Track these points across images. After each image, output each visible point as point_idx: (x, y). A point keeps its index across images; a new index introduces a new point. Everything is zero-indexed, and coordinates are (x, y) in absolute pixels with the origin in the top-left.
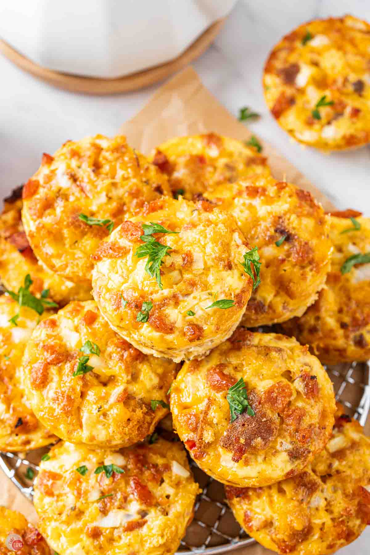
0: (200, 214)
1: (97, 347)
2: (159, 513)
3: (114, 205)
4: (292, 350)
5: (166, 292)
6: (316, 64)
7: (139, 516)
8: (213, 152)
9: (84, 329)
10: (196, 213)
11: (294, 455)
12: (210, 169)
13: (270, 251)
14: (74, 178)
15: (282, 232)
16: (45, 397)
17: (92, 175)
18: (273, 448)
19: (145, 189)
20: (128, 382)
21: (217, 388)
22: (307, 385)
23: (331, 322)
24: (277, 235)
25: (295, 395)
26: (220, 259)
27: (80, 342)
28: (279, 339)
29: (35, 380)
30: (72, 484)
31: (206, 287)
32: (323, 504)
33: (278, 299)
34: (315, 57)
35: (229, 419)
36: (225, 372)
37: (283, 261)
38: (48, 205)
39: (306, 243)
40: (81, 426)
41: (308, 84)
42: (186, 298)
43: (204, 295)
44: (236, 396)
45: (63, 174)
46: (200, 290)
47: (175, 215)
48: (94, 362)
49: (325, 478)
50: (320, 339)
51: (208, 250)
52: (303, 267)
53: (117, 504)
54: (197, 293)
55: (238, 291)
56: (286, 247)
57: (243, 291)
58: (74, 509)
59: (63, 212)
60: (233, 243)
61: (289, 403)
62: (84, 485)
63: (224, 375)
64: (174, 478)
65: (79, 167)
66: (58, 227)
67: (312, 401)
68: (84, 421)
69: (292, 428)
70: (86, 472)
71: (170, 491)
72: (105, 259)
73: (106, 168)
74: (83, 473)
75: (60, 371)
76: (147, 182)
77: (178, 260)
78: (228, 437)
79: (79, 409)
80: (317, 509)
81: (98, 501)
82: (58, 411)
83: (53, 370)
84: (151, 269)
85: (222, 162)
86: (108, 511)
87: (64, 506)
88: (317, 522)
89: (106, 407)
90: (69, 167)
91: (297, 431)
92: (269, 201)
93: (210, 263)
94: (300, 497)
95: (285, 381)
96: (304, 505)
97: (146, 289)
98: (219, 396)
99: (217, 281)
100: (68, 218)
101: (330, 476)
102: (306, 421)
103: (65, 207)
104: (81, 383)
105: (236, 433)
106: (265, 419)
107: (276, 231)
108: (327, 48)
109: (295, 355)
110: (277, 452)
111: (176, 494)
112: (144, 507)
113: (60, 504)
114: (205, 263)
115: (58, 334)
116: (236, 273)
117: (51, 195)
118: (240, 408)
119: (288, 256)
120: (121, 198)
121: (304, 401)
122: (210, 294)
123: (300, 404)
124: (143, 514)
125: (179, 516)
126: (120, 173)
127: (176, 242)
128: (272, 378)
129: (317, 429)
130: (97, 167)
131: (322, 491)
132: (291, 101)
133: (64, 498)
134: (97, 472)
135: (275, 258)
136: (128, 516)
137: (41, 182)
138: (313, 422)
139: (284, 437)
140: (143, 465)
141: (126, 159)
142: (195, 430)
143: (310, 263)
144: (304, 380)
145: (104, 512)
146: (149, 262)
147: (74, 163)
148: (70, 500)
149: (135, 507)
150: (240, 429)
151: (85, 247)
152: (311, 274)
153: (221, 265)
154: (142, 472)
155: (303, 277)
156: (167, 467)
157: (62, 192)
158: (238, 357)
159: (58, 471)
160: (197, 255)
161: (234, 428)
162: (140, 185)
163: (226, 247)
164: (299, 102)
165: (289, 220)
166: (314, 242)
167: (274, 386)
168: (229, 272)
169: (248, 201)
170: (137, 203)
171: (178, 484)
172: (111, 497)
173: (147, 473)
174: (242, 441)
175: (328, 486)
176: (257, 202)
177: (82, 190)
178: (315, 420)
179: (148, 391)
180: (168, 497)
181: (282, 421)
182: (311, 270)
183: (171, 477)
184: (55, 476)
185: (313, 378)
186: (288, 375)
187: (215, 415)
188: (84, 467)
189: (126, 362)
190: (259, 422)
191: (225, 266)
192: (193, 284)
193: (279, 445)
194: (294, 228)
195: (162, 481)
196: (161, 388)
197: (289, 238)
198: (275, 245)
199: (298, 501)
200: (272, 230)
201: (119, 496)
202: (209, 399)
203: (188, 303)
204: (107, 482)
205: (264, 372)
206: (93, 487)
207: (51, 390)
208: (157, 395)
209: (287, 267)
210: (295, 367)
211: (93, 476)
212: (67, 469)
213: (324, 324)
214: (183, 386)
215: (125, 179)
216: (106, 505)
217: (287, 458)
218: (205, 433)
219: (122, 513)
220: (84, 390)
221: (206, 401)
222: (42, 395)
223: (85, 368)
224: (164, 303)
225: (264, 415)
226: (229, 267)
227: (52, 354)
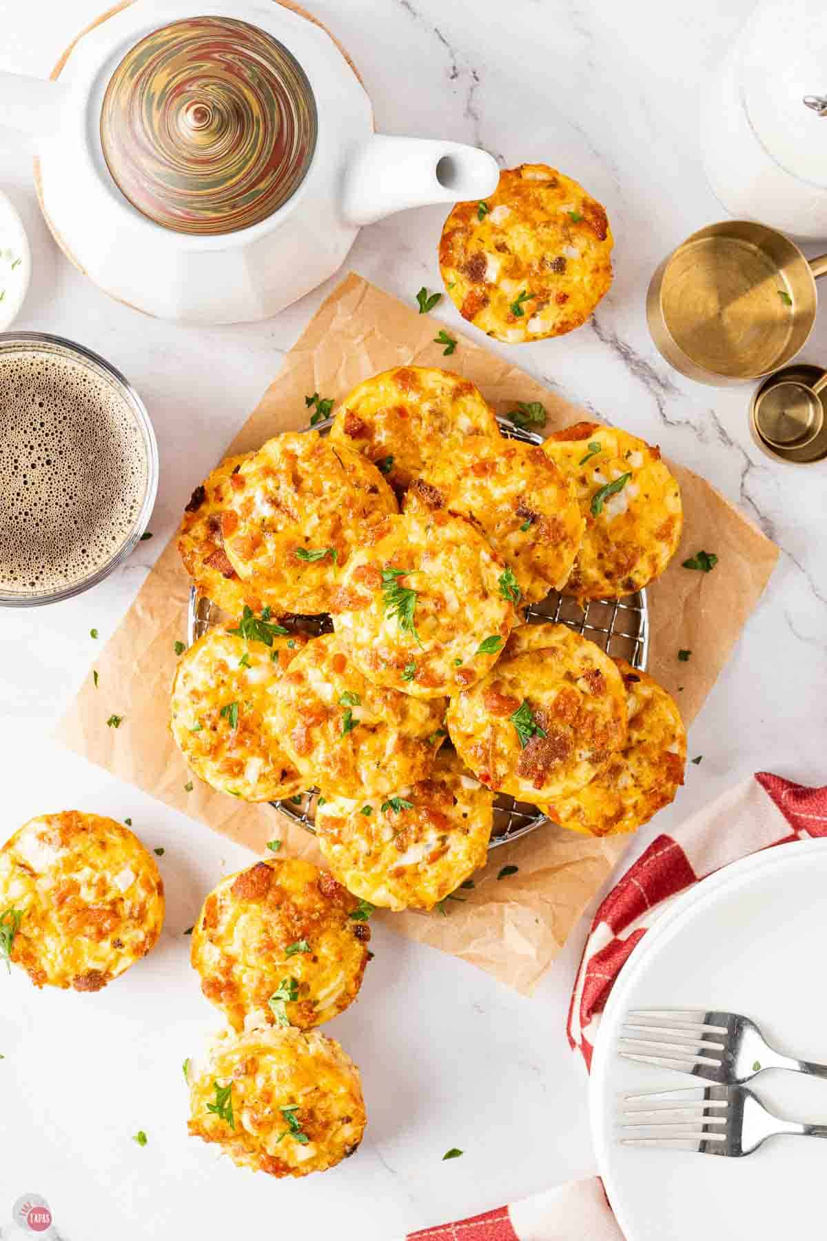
0: (434, 531)
1: (357, 695)
2: (460, 834)
3: (329, 522)
4: (565, 642)
5: (427, 646)
6: (501, 248)
7: (440, 843)
8: (412, 398)
9: (337, 679)
10: (430, 531)
11: (594, 761)
12: (415, 422)
13: (516, 538)
14: (275, 503)
15: (526, 515)
16: (314, 762)
17: (297, 498)
18: (572, 761)
19: (359, 494)
20: (400, 724)
21: (499, 711)
22: (592, 684)
23: (593, 573)
24: (521, 519)
25: (581, 697)
26: (473, 592)
27: (336, 692)
28: (547, 631)
29: (300, 749)
30: (359, 829)
31: (466, 625)
32: (630, 782)
33: (537, 584)
34: (500, 238)
35: (519, 745)
36: (503, 693)
37: (534, 545)
38: (256, 544)
39: (554, 520)
40: (362, 783)
41: (499, 278)
42: (448, 645)
43: (467, 638)
44: (521, 720)
45: (262, 502)
46: (461, 633)
47: (407, 538)
48: (358, 714)
49: (626, 753)
50: (585, 592)
51: (459, 583)
52: (556, 546)
53: (413, 837)
54: (460, 638)
55: (501, 622)
56: (533, 530)
57: (506, 618)
58: (369, 854)
59: (276, 550)
60: (482, 564)
61: (580, 709)
62: (373, 826)
63: (502, 697)
64: (466, 794)
65: (278, 488)
66: (276, 570)
67: (601, 698)
68: (363, 778)
69: (588, 736)
70: (372, 812)
71: (467, 809)
72: (346, 612)
73: (308, 483)
74: (368, 814)
75: (324, 733)
76: (358, 486)
77: (430, 605)
78: (525, 766)
79: (355, 768)
80: (626, 789)
81: (392, 840)
82: (333, 774)
83: (316, 732)
84: (404, 624)
85: (426, 407)
86: (407, 847)
87: (358, 853)
88: (629, 802)
89: (384, 761)
90: (266, 492)
91: (593, 736)
92: (502, 480)
93: (464, 599)
94: (606, 784)
95: (567, 685)
96: (612, 790)
97: (403, 644)
98: (502, 720)
99: (476, 616)
100: (284, 556)
101: (632, 748)
102: (601, 722)
103: (277, 543)
104: (350, 742)
105: (530, 760)
106: (557, 739)
107: (518, 514)
108: (511, 224)
109: (572, 649)
110: (577, 764)
111: (474, 810)
112: (442, 834)
113: (354, 852)
114: (459, 600)
115: (309, 689)
116: (494, 599)
117: (256, 531)
118: (529, 732)
119: (537, 537)
120: (333, 513)
121: (593, 702)
122: (474, 635)
123: (589, 707)
124: (443, 839)
125: (481, 831)
126: (327, 485)
127: (420, 582)
128: (553, 686)
129: (613, 724)
130: (297, 481)
131: (627, 768)
132: (485, 301)
133: (355, 845)
134: (383, 810)
135: (523, 544)
136: (428, 846)
137: (239, 512)
138: (606, 720)
139: (582, 747)
140: (430, 789)
141: (327, 464)
142: (486, 762)
143: (564, 539)
144: (587, 680)
145: (402, 849)
146: (399, 618)
147: (270, 483)
148: (363, 846)
149: (432, 835)
150: (534, 754)
151: (311, 580)
152: (566, 551)
153: (477, 597)
154: (430, 796)
155: (559, 556)
156: (457, 784)
157: (266, 522)
158: (512, 670)
159: (340, 815)
160: (449, 594)
161: (527, 754)
162: (351, 491)
163: (476, 573)
164: (494, 297)
165: (529, 498)
166: (561, 515)
167: (558, 698)
168: (487, 602)
169: (477, 481)
170: (353, 513)
171: (471, 799)
172: (405, 831)
173: (437, 797)
174: (540, 767)
175: (632, 762)
176: (489, 483)
177: (290, 516)
178: (609, 717)
179: (423, 726)
180: (465, 815)
181: (575, 732)
182: (566, 547)
183: (462, 794)
184: (338, 822)
185: (597, 673)
186: (570, 677)
187: (504, 745)
188: (367, 807)
189: (392, 703)
190: (552, 742)
191: (481, 597)
192: (452, 629)
193: (578, 757)
194: (537, 507)
195: (455, 802)
196: (434, 716)
197: (534, 519)
198: (520, 531)
199: (605, 788)
200: (514, 516)
201: (413, 828)
202: (492, 726)
203: (453, 650)
204: (396, 817)
205: (544, 681)
206: (383, 826)
207: (320, 754)
208: (432, 726)
209: (539, 552)
210: (575, 666)
211: (380, 814)
212: (349, 811)
213: (586, 577)
214: (459, 715)
215: (333, 490)
216: (402, 841)
217: (589, 766)
218: (498, 766)
219: (421, 845)
220: (355, 747)
221: (489, 729)
222: (311, 762)
223: (351, 724)
224: (426, 658)
225: (556, 733)
226: (485, 595)
227: (311, 716)
